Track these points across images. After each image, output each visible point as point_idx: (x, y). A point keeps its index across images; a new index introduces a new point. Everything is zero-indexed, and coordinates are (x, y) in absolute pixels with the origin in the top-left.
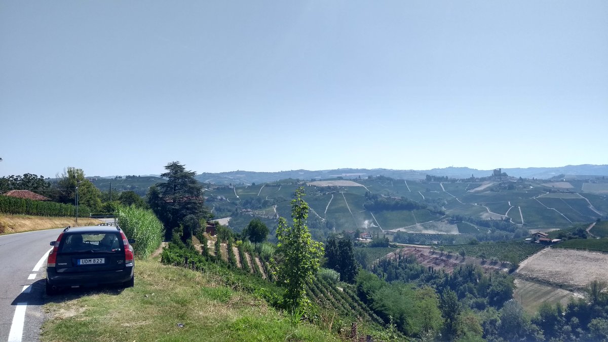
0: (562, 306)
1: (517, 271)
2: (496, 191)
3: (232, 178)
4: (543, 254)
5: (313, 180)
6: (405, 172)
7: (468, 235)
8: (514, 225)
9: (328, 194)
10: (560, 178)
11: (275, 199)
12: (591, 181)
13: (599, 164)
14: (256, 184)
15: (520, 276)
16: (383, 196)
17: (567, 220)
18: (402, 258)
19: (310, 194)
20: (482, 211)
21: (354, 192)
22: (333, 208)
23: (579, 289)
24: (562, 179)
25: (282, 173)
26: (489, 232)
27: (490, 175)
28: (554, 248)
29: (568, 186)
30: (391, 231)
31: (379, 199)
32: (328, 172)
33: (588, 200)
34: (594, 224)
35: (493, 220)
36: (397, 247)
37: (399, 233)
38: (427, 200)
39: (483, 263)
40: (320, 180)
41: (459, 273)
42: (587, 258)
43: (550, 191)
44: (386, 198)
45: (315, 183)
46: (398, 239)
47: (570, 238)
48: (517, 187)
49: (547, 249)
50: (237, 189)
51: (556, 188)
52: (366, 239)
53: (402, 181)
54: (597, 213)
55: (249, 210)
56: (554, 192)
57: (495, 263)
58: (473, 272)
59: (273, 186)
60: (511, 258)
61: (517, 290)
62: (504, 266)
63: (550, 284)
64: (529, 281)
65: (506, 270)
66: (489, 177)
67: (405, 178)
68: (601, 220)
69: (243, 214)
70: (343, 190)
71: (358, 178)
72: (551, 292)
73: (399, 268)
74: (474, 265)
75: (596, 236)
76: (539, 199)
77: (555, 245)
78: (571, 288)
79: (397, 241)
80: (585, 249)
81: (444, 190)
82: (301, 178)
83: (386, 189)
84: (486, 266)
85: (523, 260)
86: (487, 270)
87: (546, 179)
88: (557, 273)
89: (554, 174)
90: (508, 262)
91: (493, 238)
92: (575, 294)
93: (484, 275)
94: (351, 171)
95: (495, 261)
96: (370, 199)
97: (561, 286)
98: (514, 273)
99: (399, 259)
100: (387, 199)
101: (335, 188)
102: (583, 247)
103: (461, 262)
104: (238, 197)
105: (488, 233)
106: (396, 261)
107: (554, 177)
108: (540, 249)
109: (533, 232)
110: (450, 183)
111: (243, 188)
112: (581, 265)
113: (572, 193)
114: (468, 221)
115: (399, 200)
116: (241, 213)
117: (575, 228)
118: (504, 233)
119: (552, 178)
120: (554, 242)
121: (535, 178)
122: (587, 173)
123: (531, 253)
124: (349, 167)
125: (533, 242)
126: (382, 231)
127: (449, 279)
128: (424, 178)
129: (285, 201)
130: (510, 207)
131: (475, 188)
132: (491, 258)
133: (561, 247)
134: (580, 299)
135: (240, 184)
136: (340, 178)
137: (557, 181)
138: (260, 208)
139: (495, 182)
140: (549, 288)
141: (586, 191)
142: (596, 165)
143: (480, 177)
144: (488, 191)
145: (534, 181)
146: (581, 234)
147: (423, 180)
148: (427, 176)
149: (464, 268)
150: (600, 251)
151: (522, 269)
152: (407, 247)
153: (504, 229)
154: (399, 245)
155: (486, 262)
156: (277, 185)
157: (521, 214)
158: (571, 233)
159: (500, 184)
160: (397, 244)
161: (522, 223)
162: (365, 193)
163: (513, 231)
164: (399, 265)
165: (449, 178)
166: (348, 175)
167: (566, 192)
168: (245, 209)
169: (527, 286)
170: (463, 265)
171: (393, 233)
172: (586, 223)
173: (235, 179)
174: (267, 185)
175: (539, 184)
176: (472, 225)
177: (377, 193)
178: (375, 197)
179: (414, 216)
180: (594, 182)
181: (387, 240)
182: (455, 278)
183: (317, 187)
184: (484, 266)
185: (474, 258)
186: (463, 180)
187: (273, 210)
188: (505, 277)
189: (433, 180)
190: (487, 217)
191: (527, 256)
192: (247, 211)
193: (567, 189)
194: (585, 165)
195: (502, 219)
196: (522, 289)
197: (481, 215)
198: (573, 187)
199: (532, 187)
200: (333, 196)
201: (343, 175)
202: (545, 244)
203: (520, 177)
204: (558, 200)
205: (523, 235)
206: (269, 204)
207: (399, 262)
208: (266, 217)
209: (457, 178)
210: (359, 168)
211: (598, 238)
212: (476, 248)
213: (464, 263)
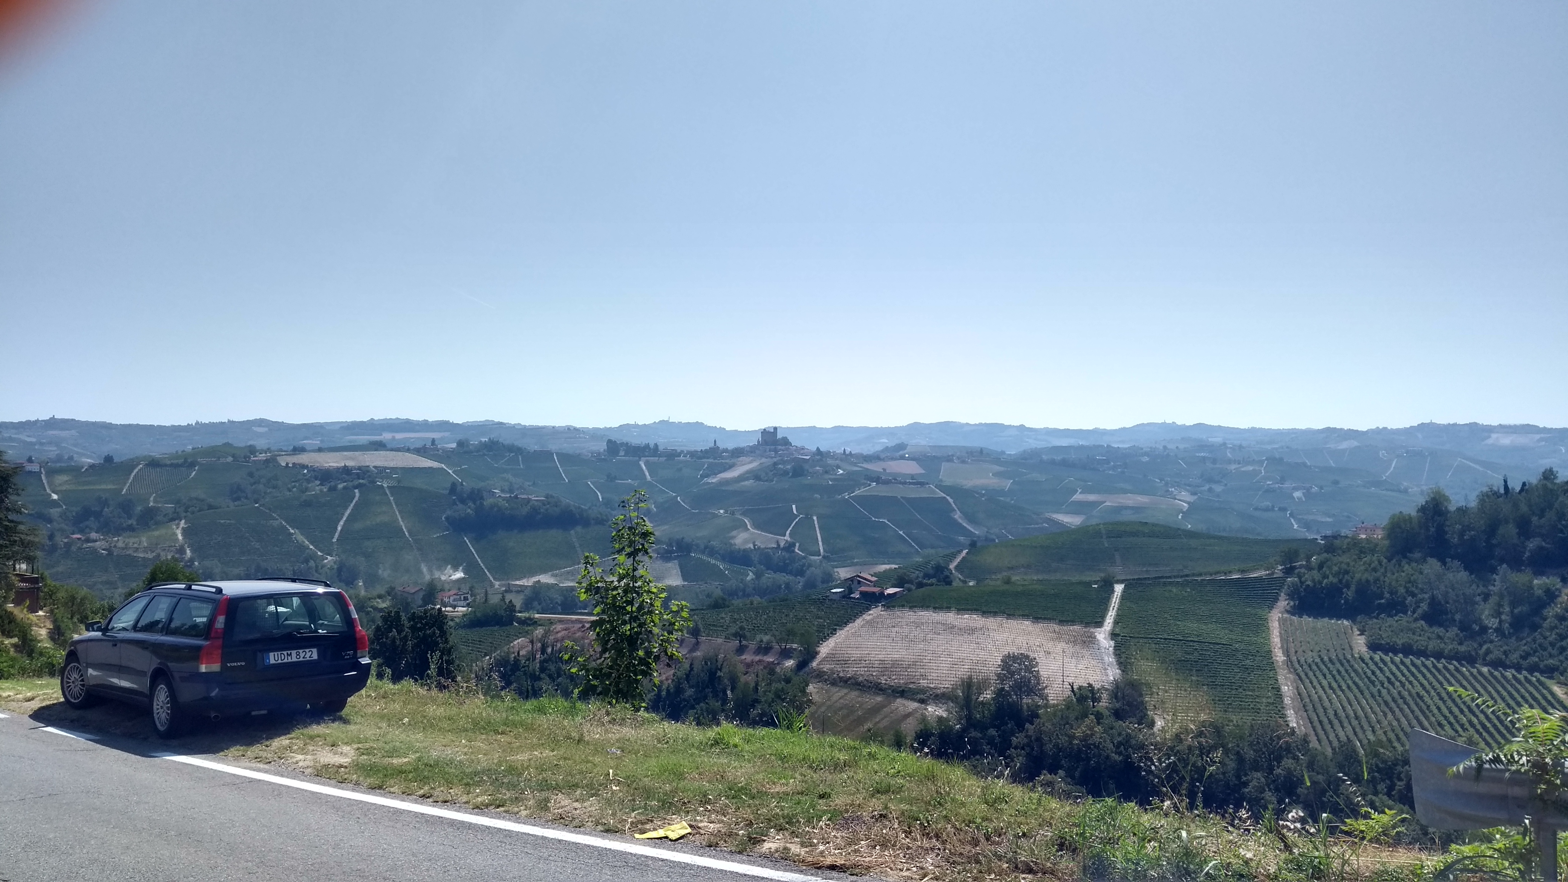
0: (905, 736)
1: (814, 664)
2: (766, 481)
3: (34, 440)
4: (867, 622)
5: (298, 450)
6: (555, 432)
7: (703, 587)
8: (804, 558)
9: (345, 488)
10: (897, 451)
11: (178, 502)
12: (958, 458)
13: (972, 422)
14: (116, 460)
15: (820, 676)
16: (498, 494)
17: (910, 545)
18: (549, 650)
19: (290, 490)
20: (735, 528)
21: (419, 483)
22: (358, 526)
23: (939, 697)
24: (901, 453)
25: (200, 428)
26: (751, 576)
27: (753, 442)
28: (888, 607)
29: (911, 468)
30: (518, 583)
31: (488, 502)
32: (342, 427)
33: (951, 500)
34: (965, 551)
35: (759, 548)
36: (535, 623)
37: (538, 589)
38: (607, 503)
39: (741, 650)
40: (320, 450)
41: (688, 676)
42: (953, 627)
43: (878, 480)
44: (504, 499)
45: (303, 459)
46: (536, 603)
47: (920, 585)
48: (811, 470)
49: (876, 612)
50: (51, 473)
51: (890, 474)
52: (454, 607)
53: (547, 455)
54: (970, 528)
55: (94, 535)
56: (887, 482)
57: (765, 649)
58: (719, 674)
59: (172, 465)
60: (802, 635)
61: (813, 708)
62: (786, 654)
63: (881, 690)
64: (837, 686)
65: (790, 663)
66: (751, 447)
67: (553, 447)
68: (979, 544)
69: (74, 548)
70: (388, 477)
71: (429, 444)
72: (884, 706)
73: (542, 676)
74: (721, 656)
75: (967, 580)
76: (857, 498)
77: (890, 602)
78: (922, 696)
79: (533, 608)
80: (948, 609)
81: (648, 477)
82: (260, 443)
83: (505, 475)
84: (748, 657)
85: (825, 638)
86: (749, 665)
87: (870, 453)
88: (895, 664)
89: (885, 442)
90: (795, 646)
91: (762, 592)
92: (930, 709)
93: (743, 679)
94: (407, 425)
95: (768, 643)
96: (463, 501)
97: (902, 692)
98: (806, 669)
99: (542, 653)
100: (508, 500)
101: (363, 472)
102: (945, 605)
103: (692, 651)
104: (55, 497)
105: (749, 578)
106: (534, 659)
107: (887, 449)
108: (861, 613)
109: (844, 573)
110: (663, 459)
111: (75, 470)
112: (940, 643)
113: (922, 484)
114: (703, 553)
115: (540, 504)
116: (68, 545)
117: (928, 563)
118: (782, 578)
119: (882, 451)
120: (889, 595)
121: (848, 450)
122: (949, 441)
123: (844, 622)
124: (403, 416)
125: (846, 596)
126: (492, 585)
127: (664, 693)
128: (602, 447)
129: (210, 507)
130: (796, 516)
131: (720, 472)
132: (758, 638)
133: (903, 606)
134: (940, 719)
135: (59, 458)
136: (379, 446)
137: (893, 459)
138: (131, 529)
139: (764, 460)
140: (879, 699)
141: (948, 481)
142: (967, 424)
143: (731, 446)
144: (747, 479)
145: (846, 457)
146: (940, 574)
147: (599, 454)
148: (610, 442)
149: (697, 667)
150: (976, 610)
151: (824, 660)
152: (561, 621)
153: (783, 568)
154: (540, 619)
155: (747, 647)
156: (186, 462)
157: (819, 535)
158: (921, 575)
159: (775, 464)
160: (537, 616)
161: (819, 555)
162: (449, 485)
163: (800, 573)
164: (543, 669)
165: (661, 448)
166: (399, 436)
167: (911, 483)
168: (81, 531)
169: (834, 698)
170: (696, 657)
171: (521, 589)
172: (947, 552)
173: (42, 444)
174: (153, 463)
175: (855, 464)
176: (713, 562)
177: (481, 484)
178: (476, 496)
179: (577, 545)
180: (963, 462)
181: (511, 608)
182: (679, 690)
183: (311, 469)
184: (743, 657)
185: (720, 641)
186: (693, 454)
187: (175, 534)
188: (788, 681)
189: (622, 453)
190: (746, 541)
191: (835, 630)
192: (88, 540)
193: (912, 477)
194: (947, 423)
195: (779, 545)
196: (824, 704)
197: (734, 537)
198: (924, 472)
199: (841, 472)
200: (357, 495)
201: (386, 436)
202: (872, 599)
203: (818, 449)
204: (893, 500)
205: (823, 582)
206: (159, 518)
207: (541, 662)
208: (150, 556)
209: (679, 449)
210: (430, 420)
211: (971, 584)
212: (725, 617)
213: (698, 654)
